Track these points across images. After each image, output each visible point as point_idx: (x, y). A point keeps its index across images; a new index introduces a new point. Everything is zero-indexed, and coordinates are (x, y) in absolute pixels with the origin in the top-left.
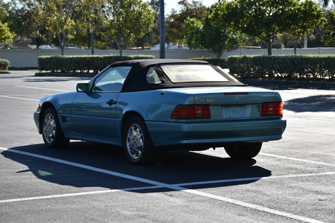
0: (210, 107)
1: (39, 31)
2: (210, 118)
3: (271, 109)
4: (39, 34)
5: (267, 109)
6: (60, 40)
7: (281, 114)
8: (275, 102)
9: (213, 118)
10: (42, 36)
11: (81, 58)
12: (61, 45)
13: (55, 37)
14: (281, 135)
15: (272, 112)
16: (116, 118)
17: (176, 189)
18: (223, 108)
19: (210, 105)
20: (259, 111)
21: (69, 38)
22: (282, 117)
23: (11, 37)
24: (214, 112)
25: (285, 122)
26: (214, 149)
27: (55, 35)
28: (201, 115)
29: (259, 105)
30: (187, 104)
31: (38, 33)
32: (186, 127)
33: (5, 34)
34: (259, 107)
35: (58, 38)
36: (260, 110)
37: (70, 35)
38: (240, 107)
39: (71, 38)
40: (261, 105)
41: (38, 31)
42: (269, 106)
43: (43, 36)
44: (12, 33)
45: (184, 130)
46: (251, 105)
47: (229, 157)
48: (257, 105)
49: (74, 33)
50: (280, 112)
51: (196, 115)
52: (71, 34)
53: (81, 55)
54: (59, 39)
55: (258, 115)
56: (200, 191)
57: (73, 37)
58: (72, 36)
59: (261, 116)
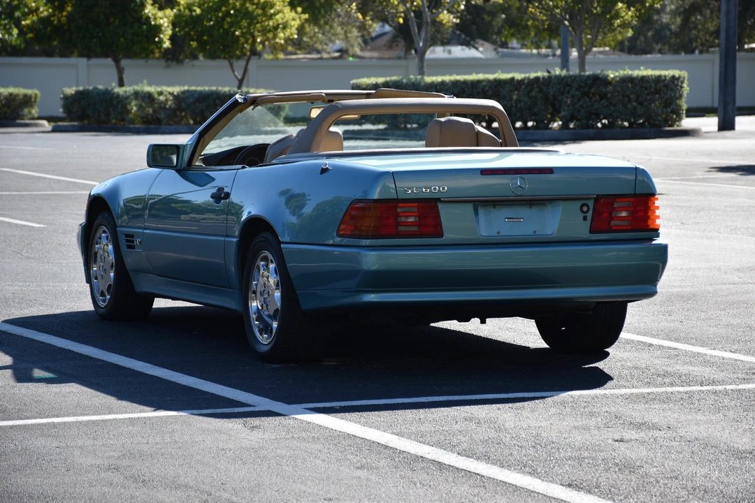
0: (440, 206)
1: (357, 6)
2: (441, 235)
3: (624, 214)
4: (356, 13)
5: (610, 214)
6: (417, 30)
7: (652, 227)
8: (635, 195)
9: (448, 236)
10: (364, 18)
11: (465, 82)
12: (416, 46)
13: (401, 21)
14: (656, 286)
15: (625, 223)
16: (227, 236)
17: (280, 412)
18: (481, 211)
19: (438, 200)
20: (585, 218)
21: (444, 22)
22: (658, 236)
23: (293, 23)
24: (453, 221)
25: (663, 249)
26: (483, 322)
27: (402, 15)
28: (415, 229)
29: (584, 202)
30: (376, 198)
31: (353, 11)
32: (372, 260)
33: (275, 14)
34: (585, 209)
35: (410, 23)
36: (589, 215)
37: (445, 12)
38: (531, 207)
39: (448, 22)
40: (591, 203)
41: (354, 4)
42: (615, 206)
43: (368, 18)
44: (296, 12)
45: (365, 267)
46: (561, 203)
47: (546, 346)
48: (579, 203)
49: (459, 6)
50: (650, 222)
51: (401, 228)
52: (449, 11)
53: (470, 74)
54: (412, 28)
55: (582, 229)
56: (342, 418)
57: (455, 20)
58: (452, 16)
59: (590, 233)
